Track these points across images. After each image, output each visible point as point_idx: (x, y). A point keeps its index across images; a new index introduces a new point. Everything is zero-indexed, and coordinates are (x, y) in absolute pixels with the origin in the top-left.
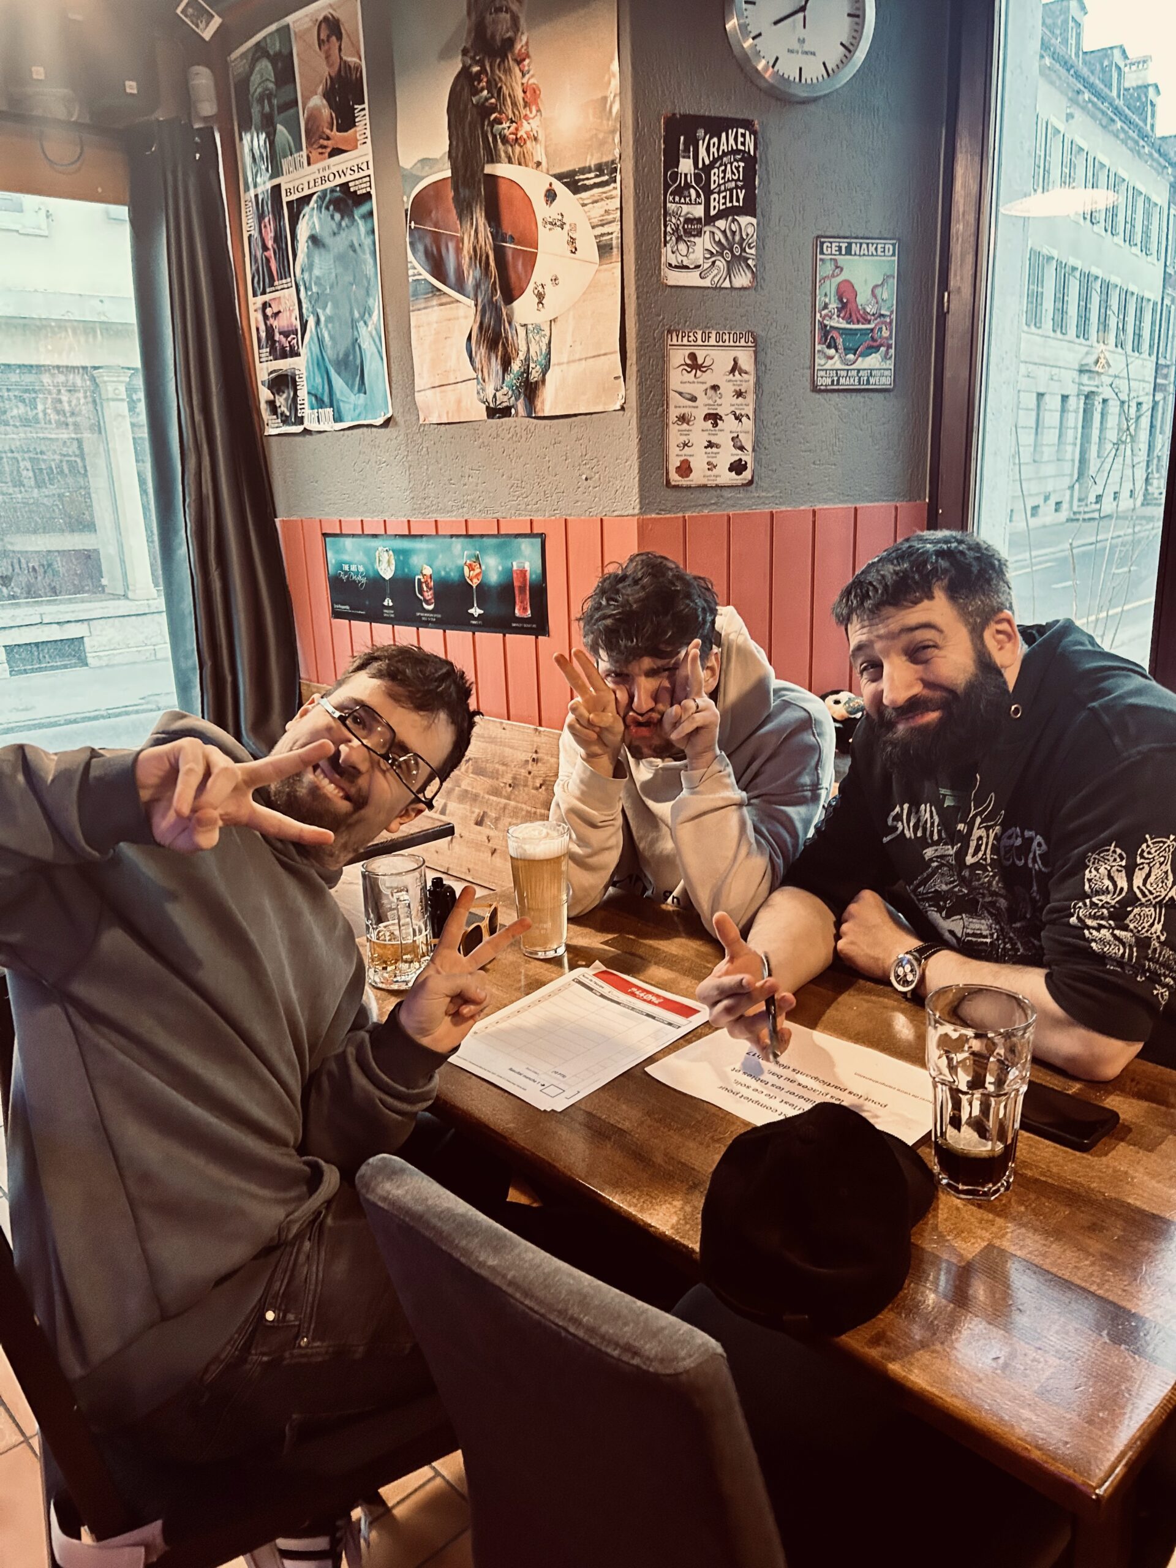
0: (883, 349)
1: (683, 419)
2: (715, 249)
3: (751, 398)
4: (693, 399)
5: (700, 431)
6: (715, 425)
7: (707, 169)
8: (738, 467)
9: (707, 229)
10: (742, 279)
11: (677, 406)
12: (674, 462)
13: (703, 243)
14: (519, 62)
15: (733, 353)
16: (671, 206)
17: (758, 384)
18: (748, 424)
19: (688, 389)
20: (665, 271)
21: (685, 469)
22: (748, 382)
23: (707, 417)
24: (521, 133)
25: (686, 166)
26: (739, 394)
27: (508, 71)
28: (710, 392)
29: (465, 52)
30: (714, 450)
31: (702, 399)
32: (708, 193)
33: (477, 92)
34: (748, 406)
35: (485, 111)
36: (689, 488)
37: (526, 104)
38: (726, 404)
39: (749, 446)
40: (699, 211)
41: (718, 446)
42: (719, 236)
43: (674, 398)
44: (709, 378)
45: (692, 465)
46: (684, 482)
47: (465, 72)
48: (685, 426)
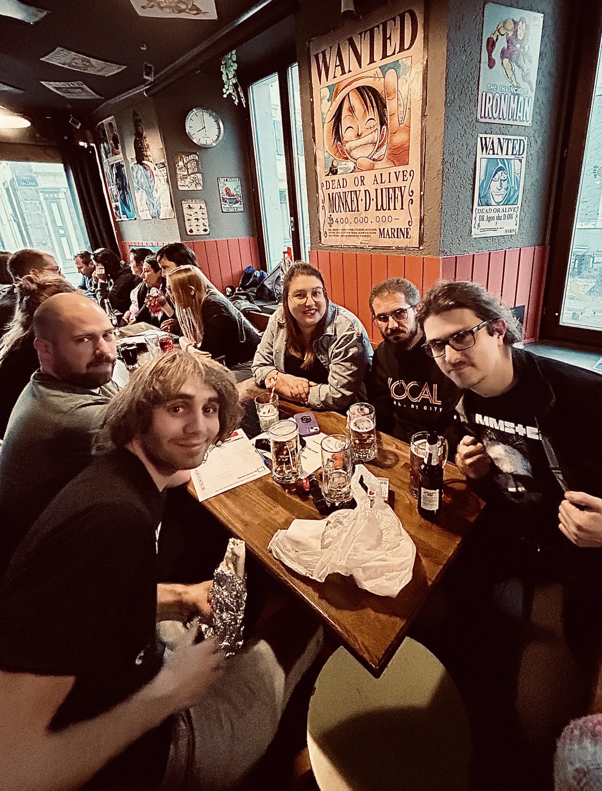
0: (239, 202)
2: (191, 181)
3: (206, 214)
4: (191, 215)
5: (194, 222)
6: (198, 221)
7: (187, 164)
8: (205, 230)
9: (189, 177)
10: (200, 188)
11: (187, 217)
12: (188, 230)
13: (188, 180)
14: (145, 138)
15: (200, 204)
16: (178, 172)
17: (207, 211)
18: (207, 221)
19: (190, 213)
20: (179, 187)
21: (191, 231)
22: (205, 211)
23: (195, 219)
24: (148, 155)
25: (181, 164)
26: (203, 214)
27: (143, 140)
28: (195, 214)
29: (135, 135)
30: (198, 226)
31: (193, 215)
32: (188, 169)
33: (139, 144)
34: (206, 216)
35: (141, 149)
36: (193, 235)
37: (147, 148)
38: (200, 216)
39: (207, 225)
40: (186, 173)
42: (192, 179)
43: (185, 215)
44: (195, 211)
45: (193, 230)
46: (191, 234)
47: (136, 139)
48: (190, 222)
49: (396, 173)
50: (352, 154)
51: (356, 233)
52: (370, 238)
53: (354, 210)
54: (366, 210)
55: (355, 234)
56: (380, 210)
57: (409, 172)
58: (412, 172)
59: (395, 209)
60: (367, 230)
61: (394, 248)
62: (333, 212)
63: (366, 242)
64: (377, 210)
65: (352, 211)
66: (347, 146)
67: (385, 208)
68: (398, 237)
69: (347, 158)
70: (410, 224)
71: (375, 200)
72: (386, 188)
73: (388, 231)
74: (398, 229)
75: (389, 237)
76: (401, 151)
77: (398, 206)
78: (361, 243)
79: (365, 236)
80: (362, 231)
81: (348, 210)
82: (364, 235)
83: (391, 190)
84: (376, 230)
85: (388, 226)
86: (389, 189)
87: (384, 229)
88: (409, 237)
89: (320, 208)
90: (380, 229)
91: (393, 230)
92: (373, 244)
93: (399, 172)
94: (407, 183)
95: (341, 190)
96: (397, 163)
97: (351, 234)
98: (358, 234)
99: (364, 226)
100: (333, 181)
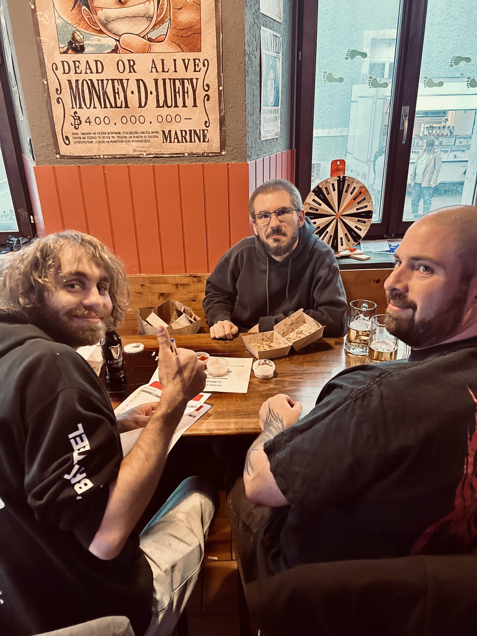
49: (184, 60)
50: (110, 26)
51: (126, 137)
52: (149, 143)
53: (119, 105)
54: (140, 106)
55: (124, 140)
56: (163, 106)
57: (202, 61)
58: (206, 62)
59: (184, 106)
60: (143, 133)
61: (186, 154)
62: (81, 107)
63: (143, 149)
64: (158, 106)
65: (116, 107)
66: (101, 14)
67: (169, 105)
68: (191, 141)
69: (101, 32)
70: (207, 125)
71: (154, 93)
72: (170, 79)
73: (176, 134)
74: (190, 131)
75: (179, 142)
76: (190, 33)
77: (189, 101)
78: (135, 151)
79: (141, 141)
80: (136, 135)
81: (108, 105)
82: (139, 139)
83: (177, 81)
84: (157, 132)
85: (176, 127)
86: (174, 80)
87: (170, 131)
88: (206, 140)
89: (54, 101)
90: (164, 132)
91: (184, 132)
92: (153, 151)
93: (189, 60)
94: (201, 76)
96: (185, 48)
97: (116, 139)
98: (128, 139)
99: (139, 128)
100: (77, 63)
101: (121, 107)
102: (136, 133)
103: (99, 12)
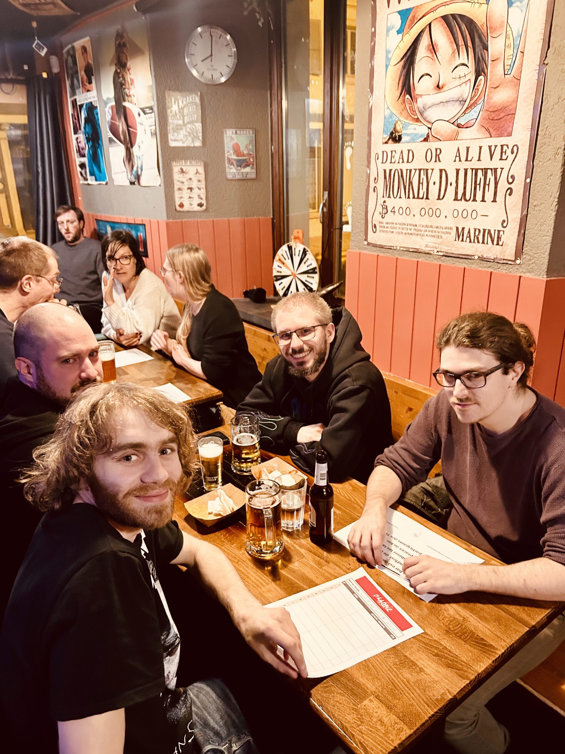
0: (251, 166)
1: (180, 189)
2: (187, 134)
3: (204, 182)
4: (183, 183)
5: (186, 193)
6: (191, 191)
7: (183, 109)
8: (201, 205)
9: (184, 128)
10: (198, 144)
11: (177, 185)
12: (177, 203)
13: (183, 132)
14: (129, 70)
15: (195, 168)
16: (170, 120)
17: (206, 178)
18: (203, 191)
19: (181, 179)
20: (170, 141)
21: (181, 205)
22: (202, 177)
23: (188, 188)
24: (131, 94)
25: (175, 108)
26: (199, 181)
27: (126, 73)
28: (189, 180)
29: (116, 65)
30: (192, 199)
31: (186, 183)
32: (183, 116)
33: (119, 78)
34: (203, 185)
35: (122, 85)
36: (183, 212)
37: (131, 84)
38: (194, 185)
39: (204, 198)
40: (181, 122)
41: (193, 198)
42: (188, 130)
43: (176, 183)
44: (188, 176)
45: (184, 204)
46: (181, 210)
47: (116, 71)
48: (180, 192)
49: (490, 147)
50: (426, 114)
51: (421, 231)
52: (441, 240)
53: (421, 196)
54: (439, 199)
55: (419, 233)
56: (461, 200)
57: (510, 148)
58: (515, 148)
59: (483, 200)
60: (437, 227)
61: (476, 257)
62: (389, 197)
63: (435, 245)
64: (456, 199)
65: (418, 198)
66: (420, 103)
67: (468, 198)
68: (483, 243)
69: (417, 120)
70: (505, 225)
71: (454, 184)
72: (472, 169)
73: (469, 232)
74: (484, 230)
75: (470, 242)
76: (502, 115)
77: (489, 195)
78: (427, 246)
79: (434, 236)
80: (431, 229)
81: (411, 196)
82: (433, 234)
83: (480, 172)
84: (451, 228)
85: (470, 225)
86: (477, 170)
87: (463, 229)
88: (500, 243)
89: (371, 190)
90: (457, 228)
91: (477, 231)
92: (445, 249)
93: (496, 146)
94: (506, 165)
95: (405, 167)
96: (493, 133)
97: (412, 231)
98: (423, 233)
99: (434, 221)
100: (394, 153)
101: (422, 198)
102: (431, 227)
103: (419, 100)
